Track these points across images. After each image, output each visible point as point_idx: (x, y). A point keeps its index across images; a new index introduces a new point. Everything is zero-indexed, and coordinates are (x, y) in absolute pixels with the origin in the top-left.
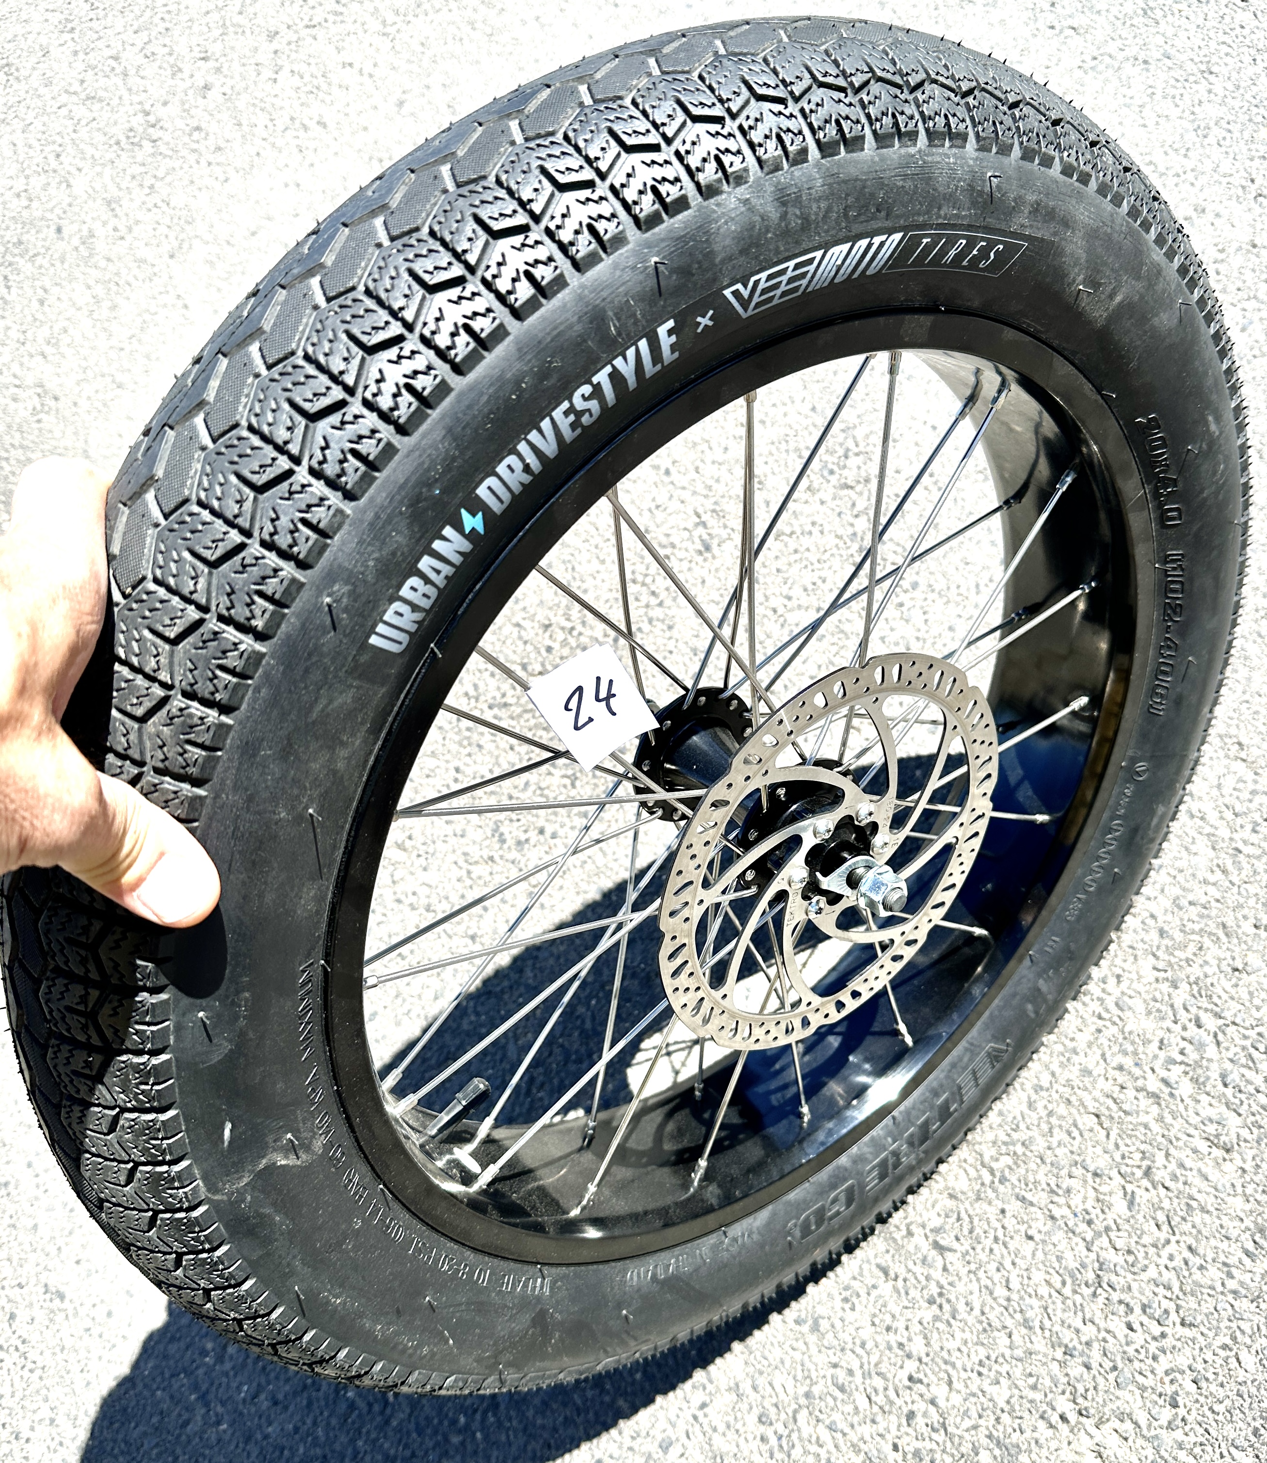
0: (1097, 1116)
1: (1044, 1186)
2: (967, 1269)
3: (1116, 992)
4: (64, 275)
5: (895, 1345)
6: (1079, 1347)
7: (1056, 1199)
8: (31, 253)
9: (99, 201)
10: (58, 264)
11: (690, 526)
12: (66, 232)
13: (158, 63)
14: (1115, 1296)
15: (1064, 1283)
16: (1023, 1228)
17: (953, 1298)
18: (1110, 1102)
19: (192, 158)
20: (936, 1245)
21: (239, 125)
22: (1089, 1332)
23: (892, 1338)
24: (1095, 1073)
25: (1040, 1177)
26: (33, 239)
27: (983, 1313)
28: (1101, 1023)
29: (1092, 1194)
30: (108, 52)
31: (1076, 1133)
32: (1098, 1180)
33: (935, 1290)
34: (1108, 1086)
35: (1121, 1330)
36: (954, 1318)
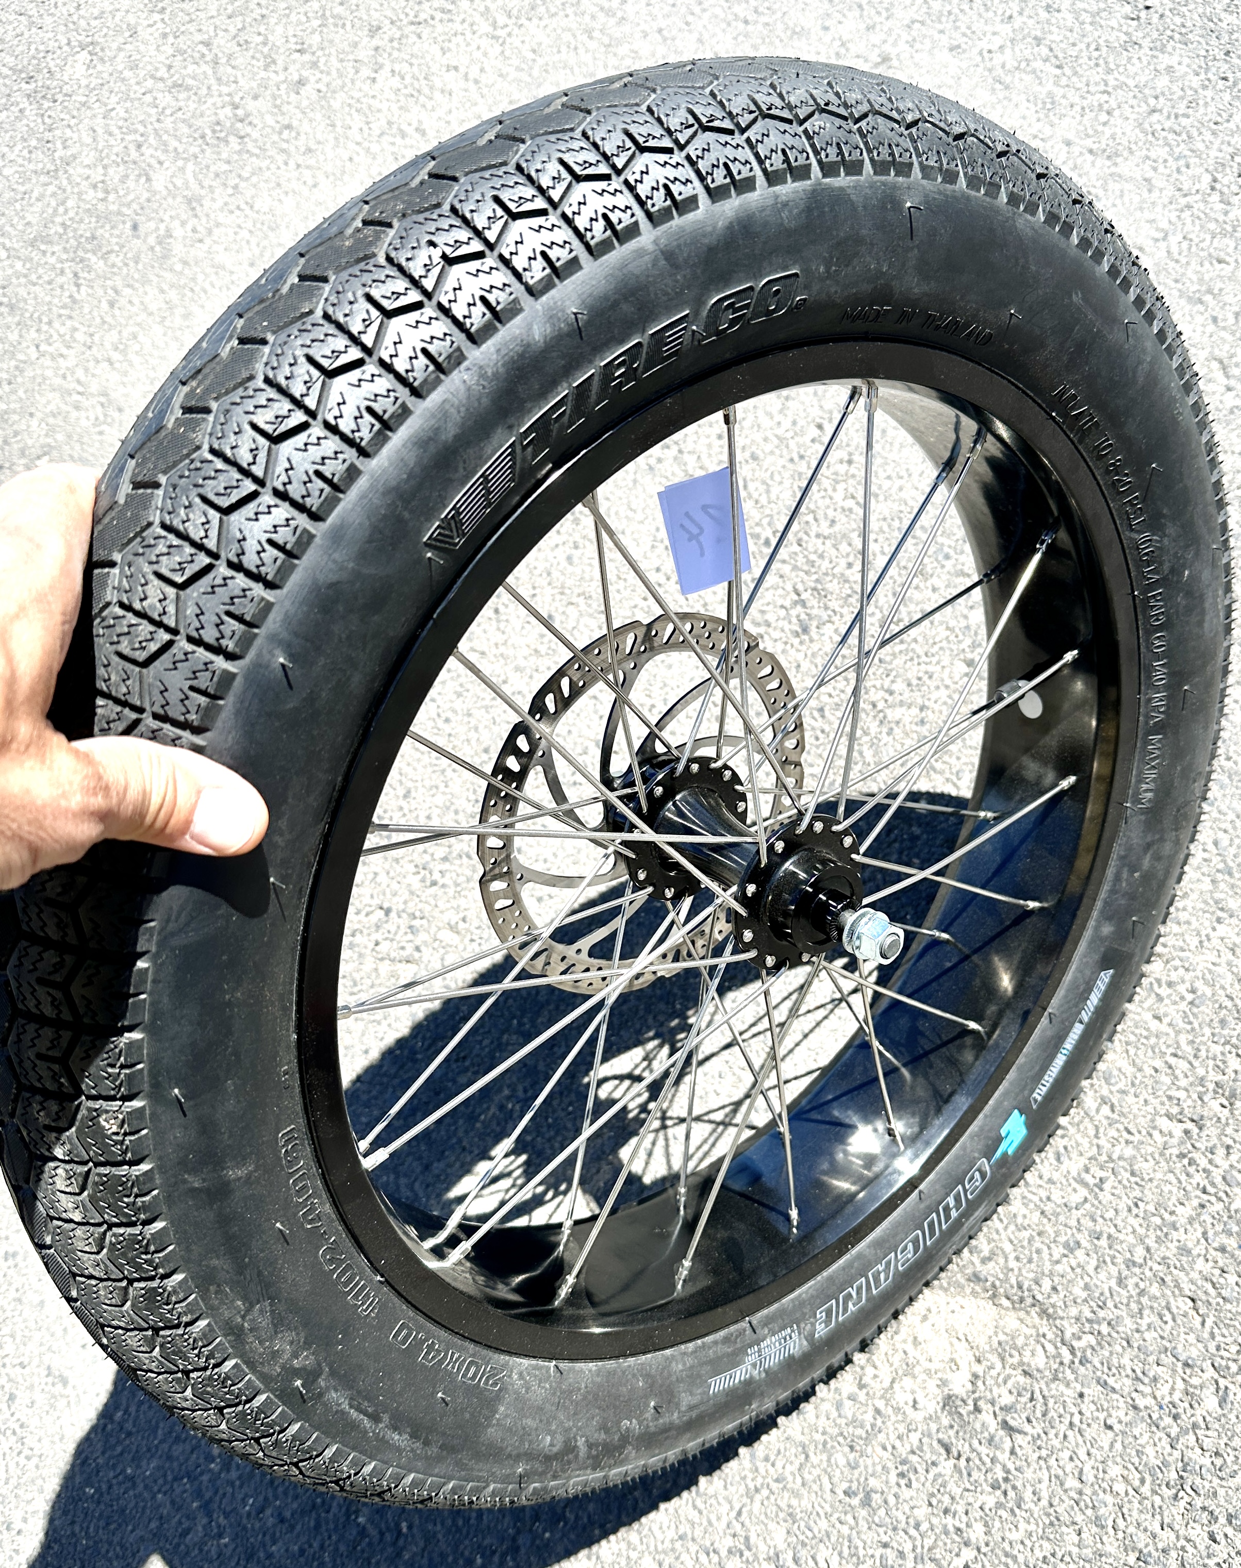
0: (1193, 1300)
1: (1130, 1372)
2: (1037, 1455)
3: (1225, 1165)
4: (136, 276)
5: (952, 1529)
6: (1155, 1554)
7: (1141, 1387)
8: (104, 250)
9: (179, 199)
10: (132, 264)
11: (787, 603)
12: (142, 230)
13: (251, 53)
14: (1198, 1502)
15: (1143, 1481)
16: (1102, 1416)
17: (1019, 1484)
18: (1209, 1286)
19: (280, 158)
20: (1005, 1425)
21: (333, 126)
22: (1167, 1537)
23: (949, 1521)
24: (1195, 1252)
25: (1126, 1361)
26: (107, 235)
27: (1051, 1505)
28: (1205, 1197)
29: (1180, 1385)
30: (198, 37)
31: (1168, 1317)
32: (1188, 1371)
33: (1000, 1475)
34: (1207, 1268)
35: (1203, 1541)
36: (1019, 1507)
